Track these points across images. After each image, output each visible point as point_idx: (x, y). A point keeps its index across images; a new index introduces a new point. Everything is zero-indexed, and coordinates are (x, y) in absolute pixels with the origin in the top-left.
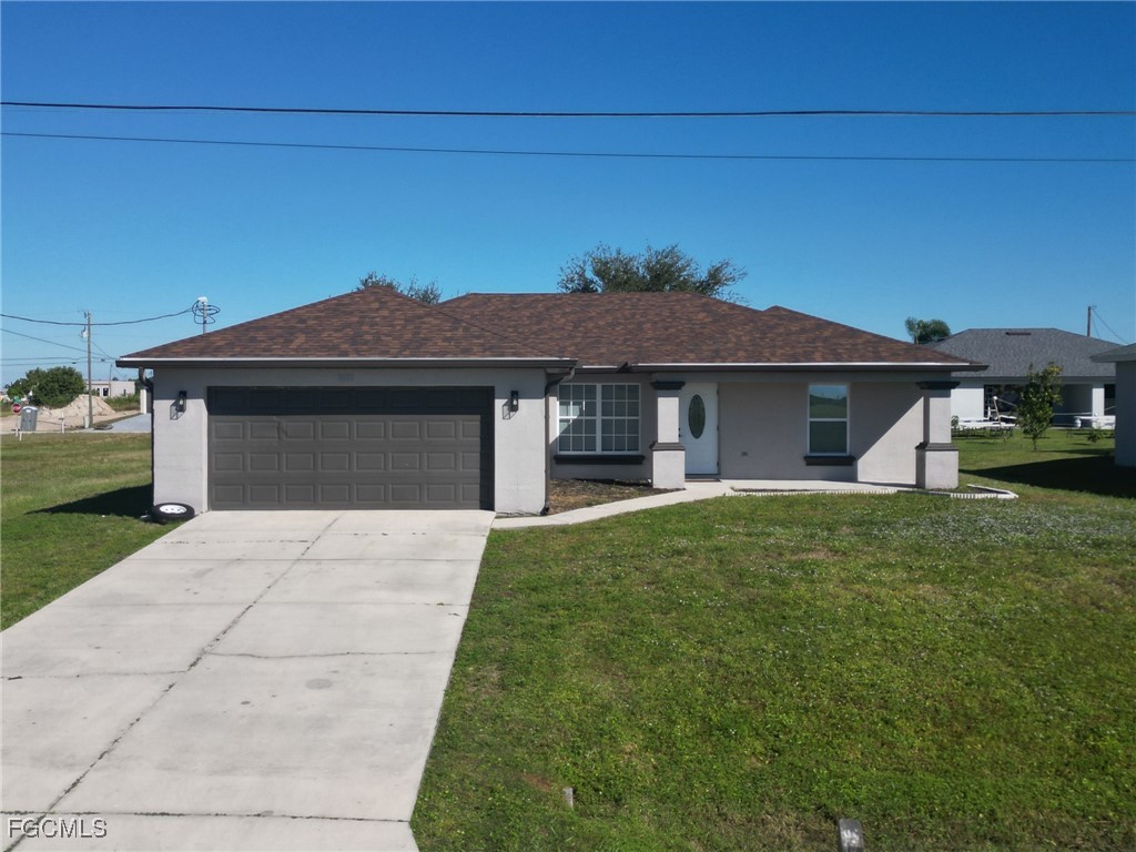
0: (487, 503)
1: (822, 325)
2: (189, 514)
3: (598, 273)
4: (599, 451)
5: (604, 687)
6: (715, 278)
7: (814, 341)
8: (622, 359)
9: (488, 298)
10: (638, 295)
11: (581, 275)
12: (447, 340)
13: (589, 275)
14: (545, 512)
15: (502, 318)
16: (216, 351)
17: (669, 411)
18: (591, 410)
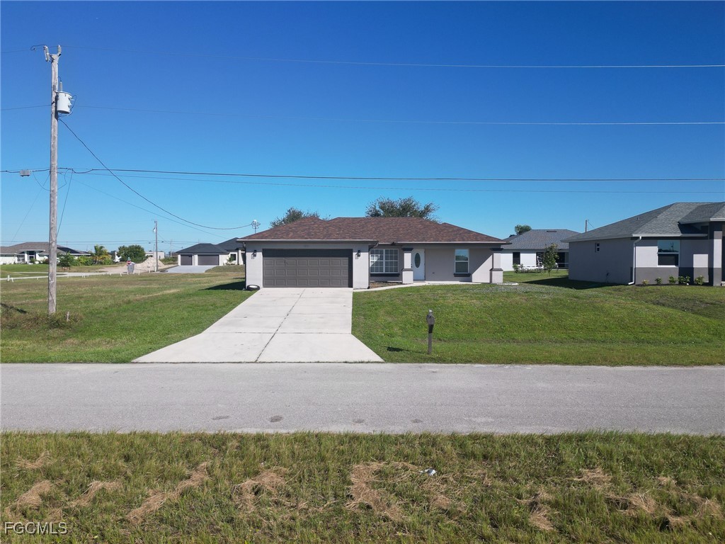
0: (351, 285)
1: (460, 229)
2: (258, 288)
3: (381, 208)
4: (384, 272)
5: (390, 319)
6: (427, 210)
7: (456, 234)
8: (392, 241)
9: (345, 219)
10: (397, 218)
11: (375, 209)
12: (337, 234)
13: (378, 208)
14: (369, 288)
15: (350, 226)
16: (266, 237)
17: (408, 258)
18: (381, 258)
